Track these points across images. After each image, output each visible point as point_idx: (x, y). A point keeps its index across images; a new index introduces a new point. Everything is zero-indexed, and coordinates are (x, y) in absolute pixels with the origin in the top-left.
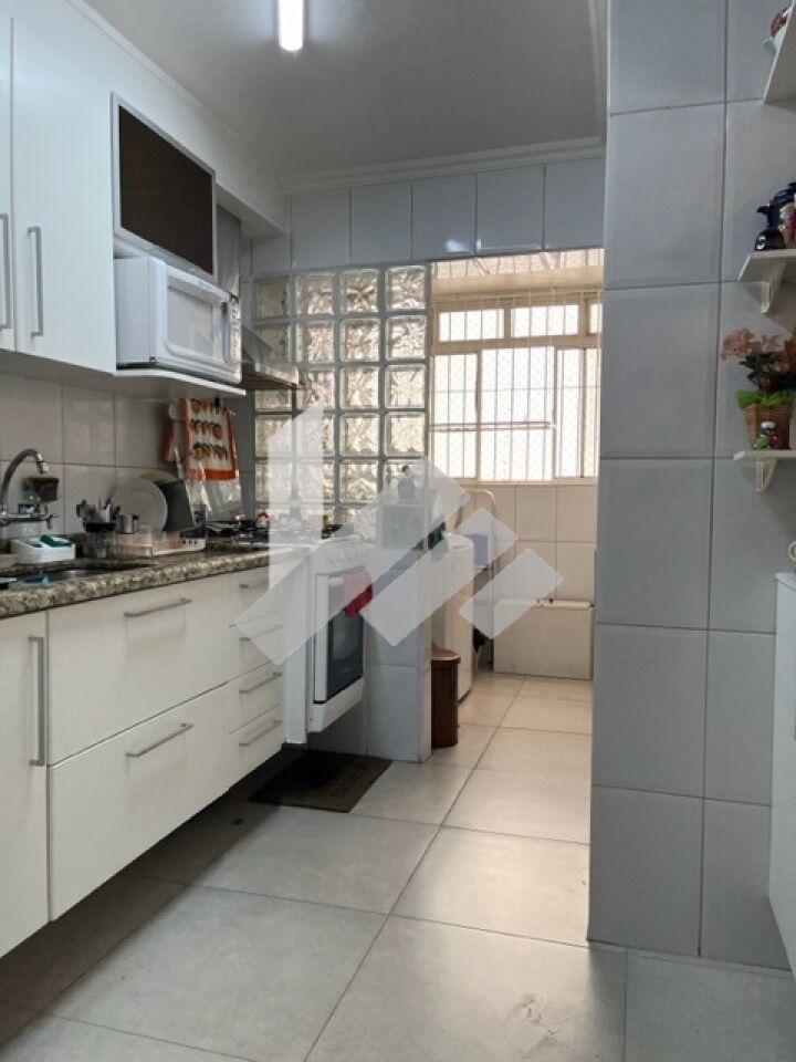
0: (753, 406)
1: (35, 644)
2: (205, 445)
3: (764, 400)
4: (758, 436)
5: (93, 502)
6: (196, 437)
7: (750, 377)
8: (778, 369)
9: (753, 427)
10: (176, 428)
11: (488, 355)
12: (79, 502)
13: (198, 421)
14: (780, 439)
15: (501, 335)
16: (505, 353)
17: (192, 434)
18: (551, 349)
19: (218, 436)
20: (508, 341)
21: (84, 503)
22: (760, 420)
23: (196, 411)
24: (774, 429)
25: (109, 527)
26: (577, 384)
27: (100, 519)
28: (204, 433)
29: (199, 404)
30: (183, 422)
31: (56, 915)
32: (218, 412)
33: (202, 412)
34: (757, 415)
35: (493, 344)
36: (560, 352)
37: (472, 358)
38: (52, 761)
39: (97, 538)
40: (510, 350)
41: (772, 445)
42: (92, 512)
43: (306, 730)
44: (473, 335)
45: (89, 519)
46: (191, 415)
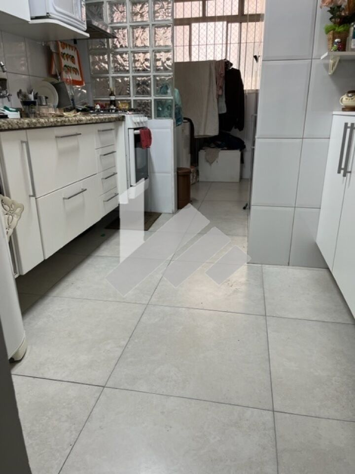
0: (332, 31)
1: (24, 145)
2: (68, 66)
3: (337, 28)
4: (333, 46)
5: (24, 90)
6: (65, 62)
7: (331, 19)
8: (343, 14)
9: (331, 42)
10: (55, 56)
11: (195, 26)
12: (18, 91)
13: (64, 54)
14: (342, 47)
15: (201, 15)
16: (203, 25)
17: (63, 60)
18: (225, 23)
19: (74, 62)
20: (204, 19)
21: (20, 91)
22: (334, 38)
23: (63, 48)
24: (340, 42)
25: (34, 103)
26: (237, 42)
27: (29, 99)
28: (68, 60)
29: (65, 45)
30: (58, 54)
31: (47, 257)
32: (72, 50)
33: (66, 49)
34: (333, 37)
35: (197, 20)
36: (229, 24)
37: (187, 27)
38: (37, 197)
39: (29, 109)
40: (205, 24)
41: (339, 49)
42: (25, 96)
43: (128, 198)
44: (187, 16)
45: (24, 99)
46: (61, 50)
